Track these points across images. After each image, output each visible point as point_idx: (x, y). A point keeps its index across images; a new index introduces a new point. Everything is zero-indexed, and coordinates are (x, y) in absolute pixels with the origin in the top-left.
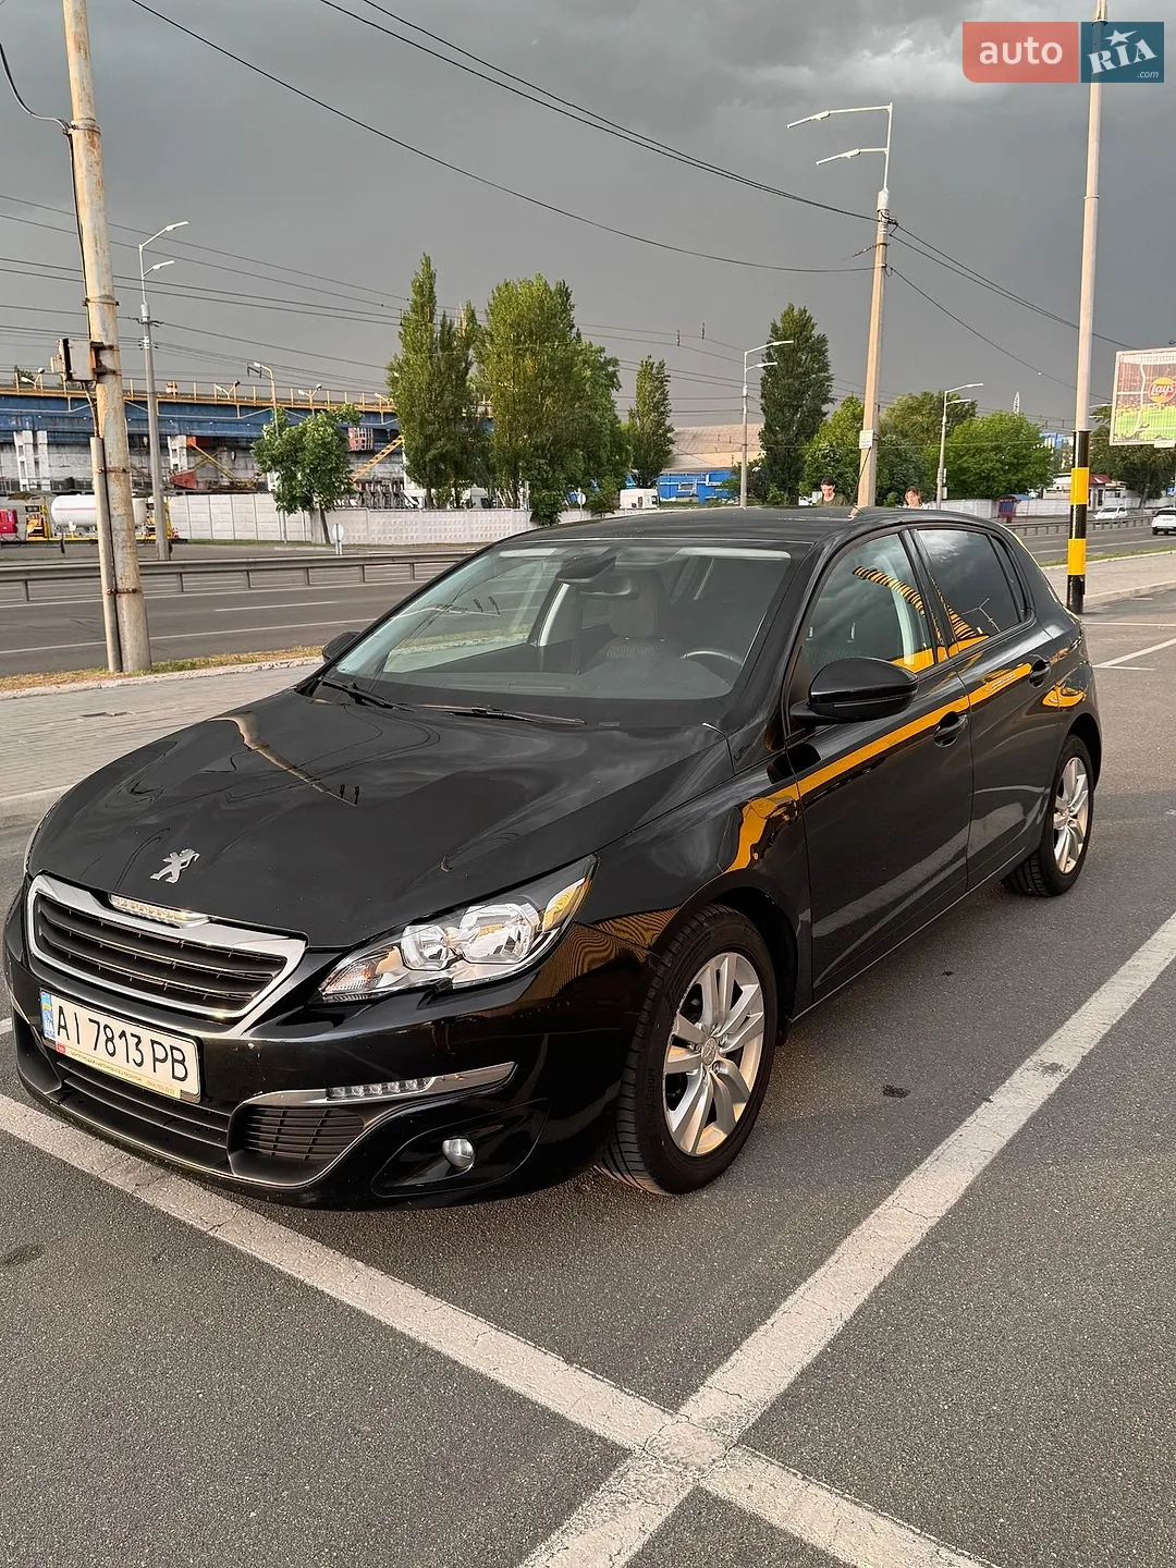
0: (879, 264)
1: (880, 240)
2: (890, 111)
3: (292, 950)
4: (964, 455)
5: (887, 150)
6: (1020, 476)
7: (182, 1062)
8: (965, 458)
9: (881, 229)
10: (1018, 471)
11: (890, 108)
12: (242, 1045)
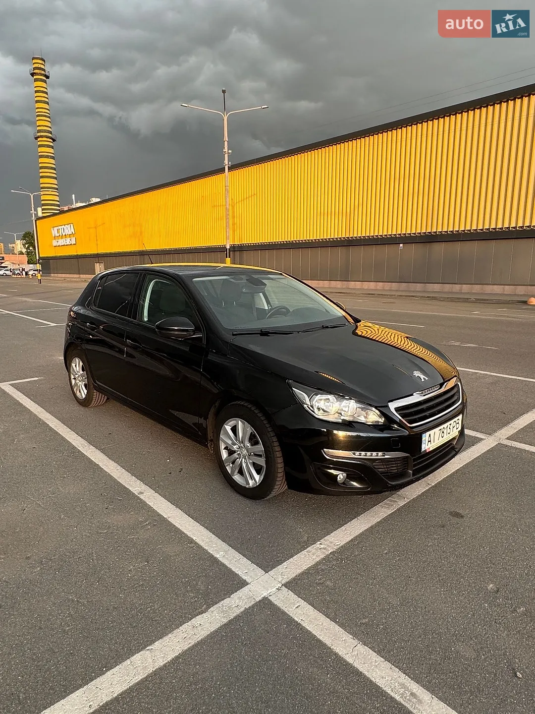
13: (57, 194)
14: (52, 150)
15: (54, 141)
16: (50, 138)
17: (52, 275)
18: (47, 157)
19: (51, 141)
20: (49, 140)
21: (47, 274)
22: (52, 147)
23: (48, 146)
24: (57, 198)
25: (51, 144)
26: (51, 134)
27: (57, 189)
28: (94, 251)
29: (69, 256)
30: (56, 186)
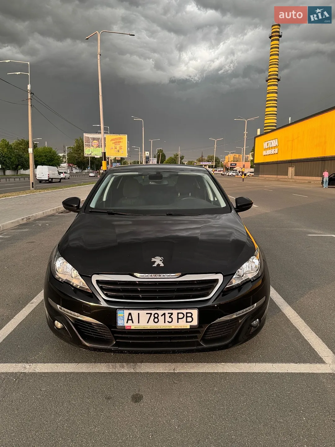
0: (29, 104)
1: (29, 98)
2: (29, 64)
3: (220, 277)
4: (36, 157)
5: (29, 74)
6: (52, 163)
7: (191, 317)
8: (37, 158)
9: (29, 95)
10: (52, 162)
11: (29, 63)
12: (213, 307)
13: (275, 118)
14: (276, 87)
15: (278, 81)
16: (276, 79)
17: (260, 176)
18: (272, 93)
19: (277, 81)
20: (275, 80)
21: (257, 175)
22: (277, 85)
23: (274, 85)
24: (275, 121)
25: (276, 83)
26: (278, 76)
27: (276, 114)
28: (289, 158)
29: (273, 162)
30: (275, 113)
